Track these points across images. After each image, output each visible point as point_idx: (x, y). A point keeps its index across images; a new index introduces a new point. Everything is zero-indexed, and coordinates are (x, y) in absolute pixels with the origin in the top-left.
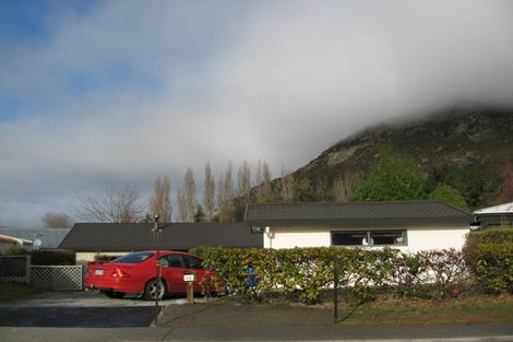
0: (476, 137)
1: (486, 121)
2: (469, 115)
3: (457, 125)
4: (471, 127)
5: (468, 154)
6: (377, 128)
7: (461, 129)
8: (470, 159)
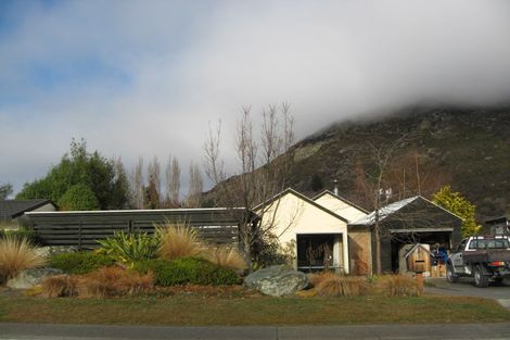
0: (438, 134)
1: (449, 118)
2: (433, 111)
3: (420, 122)
4: (434, 124)
5: (430, 150)
6: (343, 124)
7: (424, 125)
8: (431, 156)
